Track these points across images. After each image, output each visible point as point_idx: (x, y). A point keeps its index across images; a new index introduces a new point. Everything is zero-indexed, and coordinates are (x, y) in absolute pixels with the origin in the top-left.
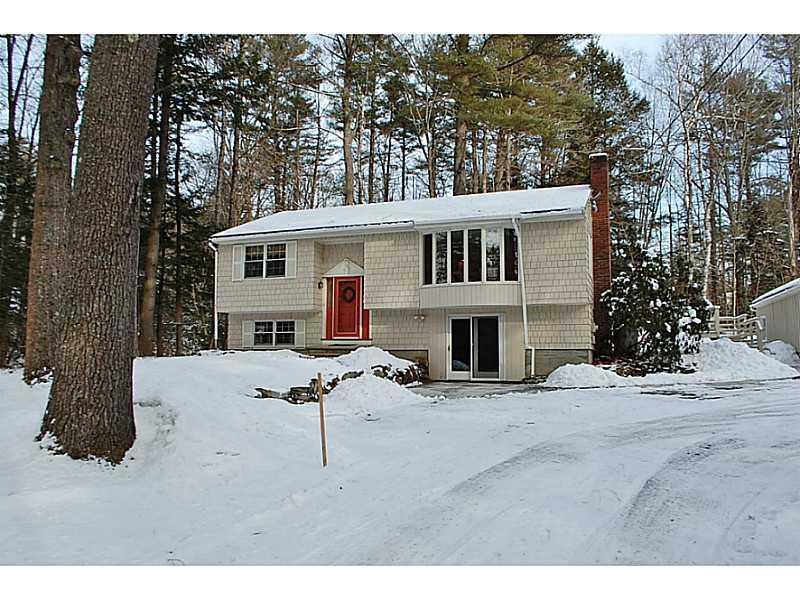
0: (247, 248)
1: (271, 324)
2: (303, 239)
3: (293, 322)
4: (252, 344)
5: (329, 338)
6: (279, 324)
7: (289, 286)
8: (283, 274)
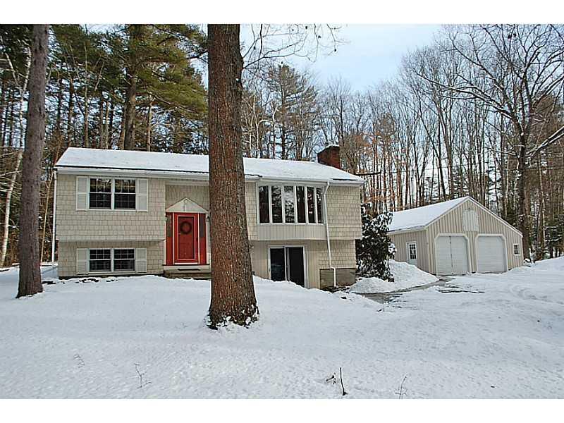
0: (91, 179)
1: (108, 251)
2: (153, 178)
3: (133, 250)
4: (87, 270)
5: (169, 263)
6: (116, 251)
7: (141, 218)
8: (134, 207)
